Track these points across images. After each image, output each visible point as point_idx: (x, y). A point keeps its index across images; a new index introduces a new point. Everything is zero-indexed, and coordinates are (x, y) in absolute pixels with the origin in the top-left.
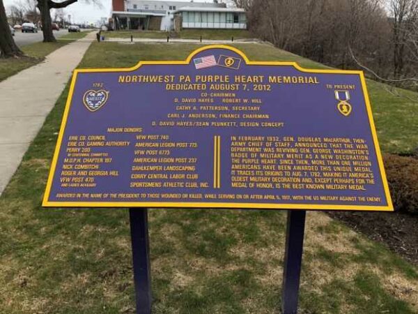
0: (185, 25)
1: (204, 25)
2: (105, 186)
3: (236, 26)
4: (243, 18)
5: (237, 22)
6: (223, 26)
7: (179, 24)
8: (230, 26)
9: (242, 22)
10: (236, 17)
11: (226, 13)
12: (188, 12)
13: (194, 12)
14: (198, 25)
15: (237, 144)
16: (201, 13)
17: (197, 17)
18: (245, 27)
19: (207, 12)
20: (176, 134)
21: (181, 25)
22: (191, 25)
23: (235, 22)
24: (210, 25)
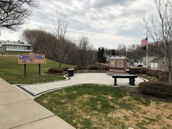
0: (7, 50)
1: (16, 50)
2: (23, 62)
3: (29, 50)
4: (32, 48)
5: (29, 49)
6: (23, 50)
7: (5, 49)
8: (26, 50)
9: (31, 49)
10: (29, 48)
11: (25, 46)
12: (9, 45)
13: (11, 45)
14: (13, 50)
15: (34, 60)
16: (14, 45)
17: (13, 47)
18: (32, 51)
19: (17, 46)
20: (29, 59)
21: (5, 50)
22: (10, 50)
23: (28, 49)
24: (18, 50)
